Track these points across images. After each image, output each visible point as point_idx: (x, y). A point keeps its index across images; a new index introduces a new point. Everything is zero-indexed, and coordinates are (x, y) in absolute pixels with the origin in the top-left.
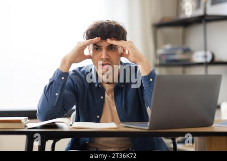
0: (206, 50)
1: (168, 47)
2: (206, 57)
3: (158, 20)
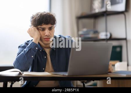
0: (106, 31)
1: (85, 30)
2: (106, 35)
3: (79, 14)
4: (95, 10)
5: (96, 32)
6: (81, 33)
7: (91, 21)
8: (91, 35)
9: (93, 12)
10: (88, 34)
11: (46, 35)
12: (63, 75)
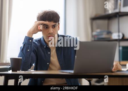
0: (119, 32)
1: (98, 31)
2: (119, 36)
3: (93, 15)
4: (108, 11)
5: (110, 33)
6: (94, 33)
7: (105, 22)
8: (104, 36)
9: (107, 13)
10: (102, 35)
11: (49, 32)
12: (69, 73)
